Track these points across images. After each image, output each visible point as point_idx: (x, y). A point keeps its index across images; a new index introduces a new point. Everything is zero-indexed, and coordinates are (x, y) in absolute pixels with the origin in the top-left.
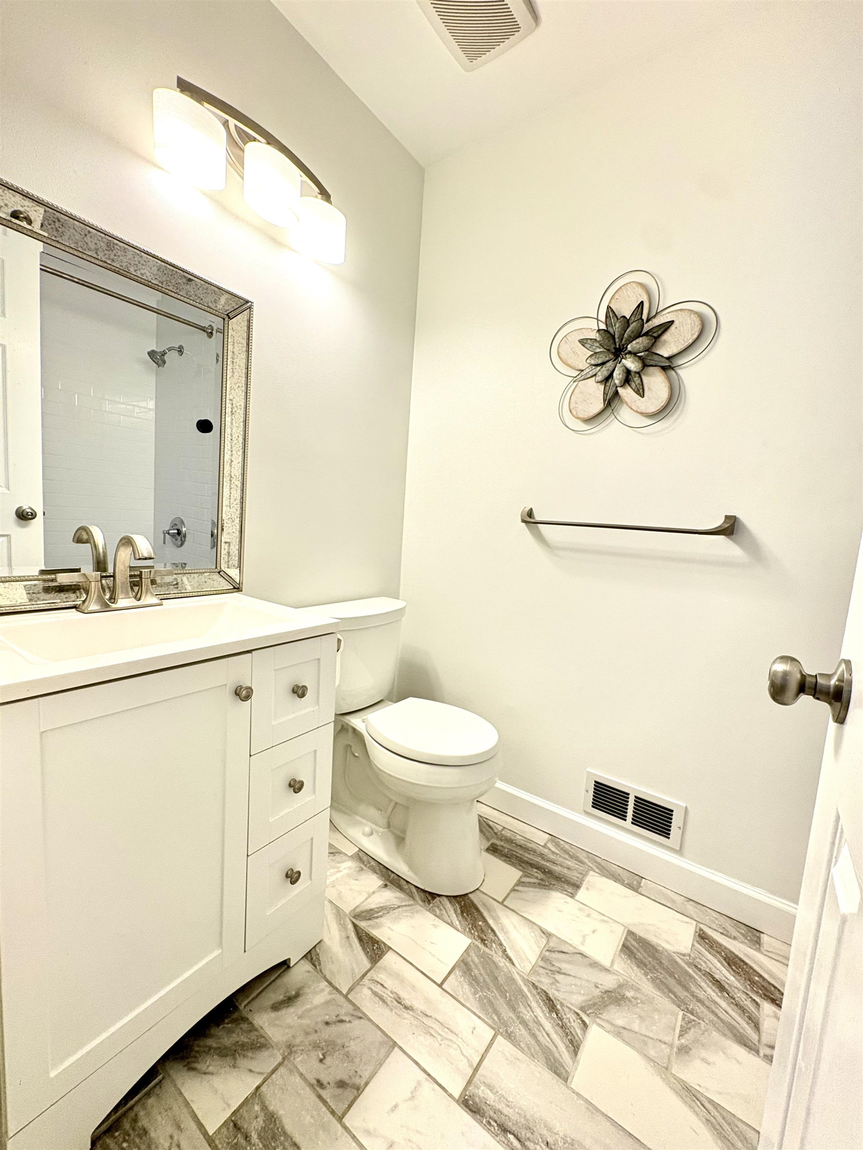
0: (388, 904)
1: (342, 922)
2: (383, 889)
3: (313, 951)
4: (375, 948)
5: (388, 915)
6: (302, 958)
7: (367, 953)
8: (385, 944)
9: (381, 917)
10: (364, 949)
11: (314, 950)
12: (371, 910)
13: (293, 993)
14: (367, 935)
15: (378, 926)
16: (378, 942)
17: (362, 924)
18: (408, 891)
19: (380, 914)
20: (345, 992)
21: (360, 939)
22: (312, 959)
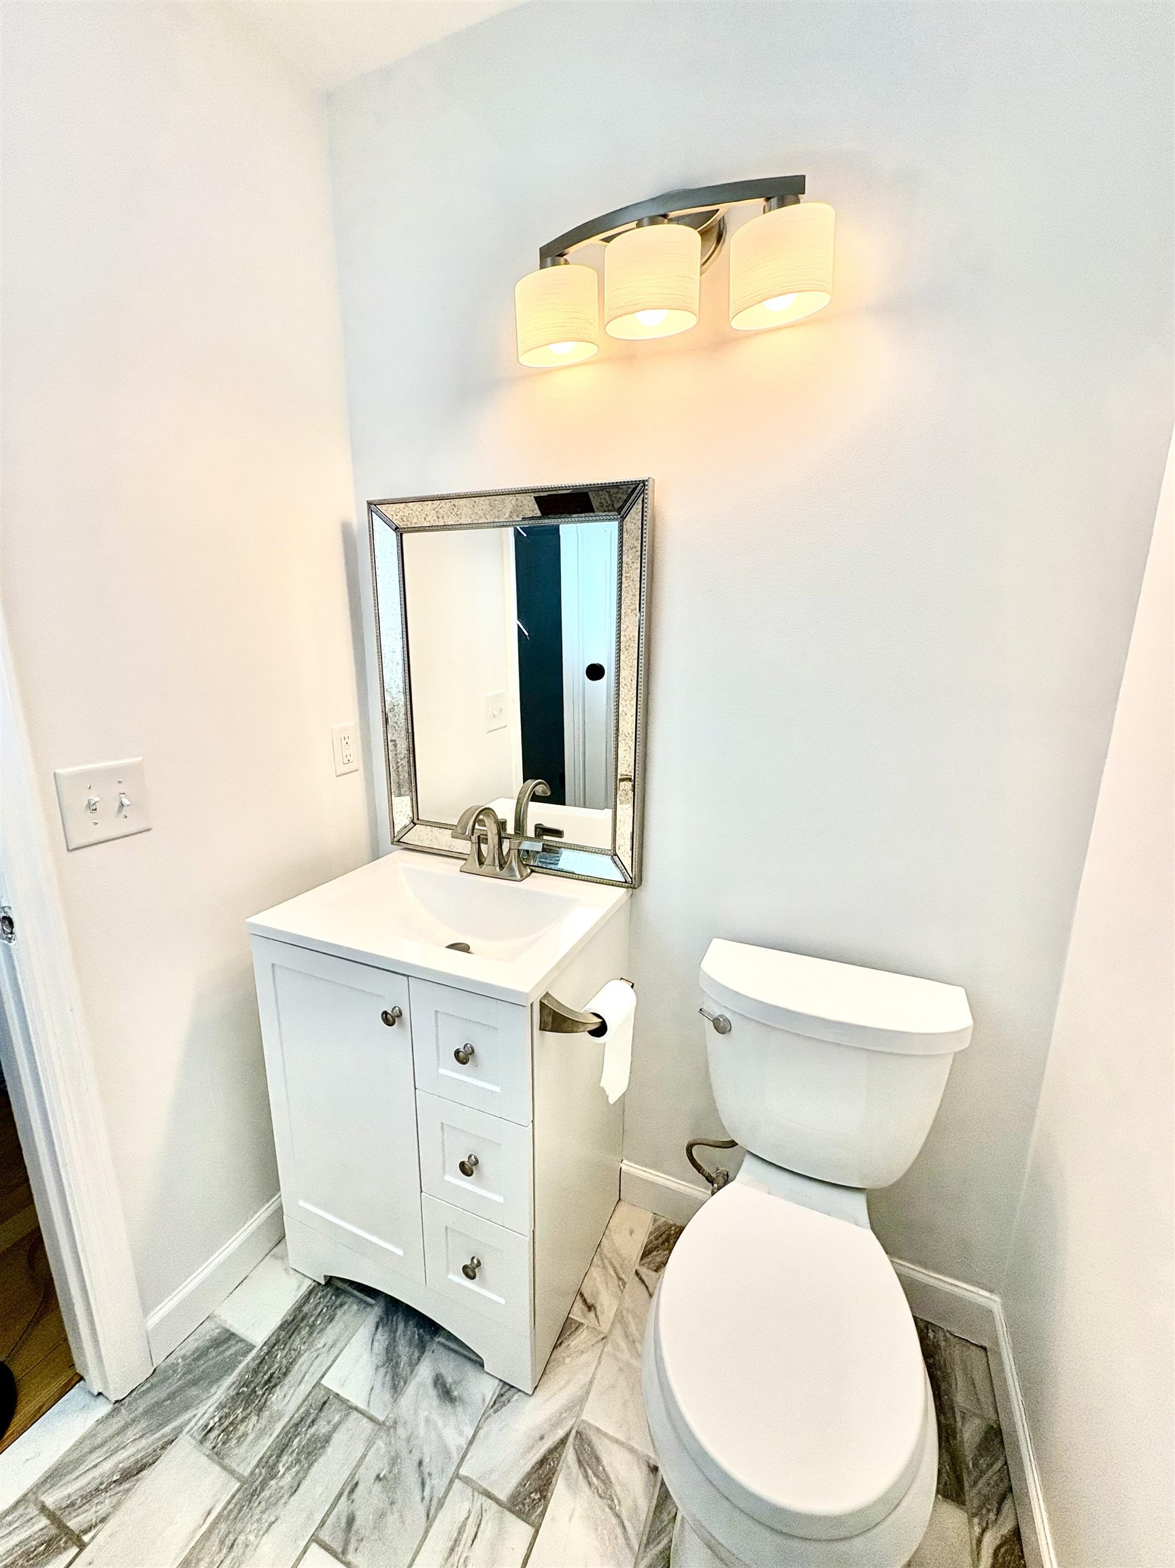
0: (618, 1488)
1: (564, 1415)
2: (645, 1468)
3: (513, 1390)
4: (532, 1495)
5: (597, 1498)
6: (501, 1380)
7: (522, 1484)
8: (543, 1514)
9: (590, 1484)
10: (528, 1476)
11: (516, 1390)
12: (598, 1460)
13: (455, 1393)
14: (553, 1471)
15: (571, 1486)
16: (545, 1497)
17: (569, 1455)
18: (658, 1526)
19: (594, 1480)
20: (462, 1472)
21: (542, 1462)
22: (502, 1395)
